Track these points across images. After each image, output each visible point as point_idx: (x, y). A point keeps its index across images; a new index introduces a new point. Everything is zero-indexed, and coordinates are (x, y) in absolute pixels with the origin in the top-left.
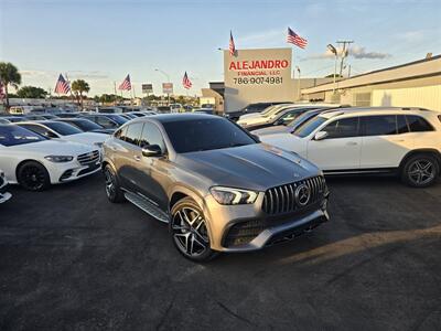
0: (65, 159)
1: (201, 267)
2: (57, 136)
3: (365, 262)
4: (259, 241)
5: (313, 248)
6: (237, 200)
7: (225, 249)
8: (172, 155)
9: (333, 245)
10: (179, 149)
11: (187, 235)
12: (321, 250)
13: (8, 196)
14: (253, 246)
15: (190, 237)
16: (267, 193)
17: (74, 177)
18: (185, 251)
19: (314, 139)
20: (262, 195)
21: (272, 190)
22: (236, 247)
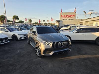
0: (21, 35)
1: (40, 58)
2: (21, 30)
3: (77, 61)
4: (51, 54)
5: (66, 57)
6: (47, 44)
7: (44, 55)
8: (37, 34)
9: (71, 57)
12: (68, 58)
13: (9, 41)
15: (38, 52)
18: (37, 55)
19: (74, 33)
21: (55, 42)
22: (46, 54)
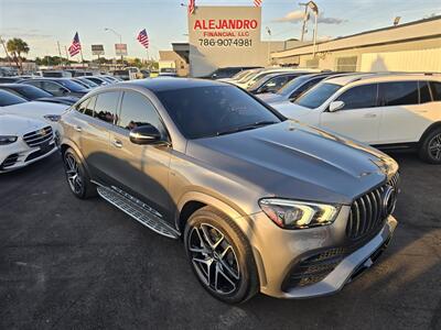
0: (6, 141)
7: (287, 295)
8: (177, 141)
10: (189, 134)
11: (209, 263)
14: (326, 286)
16: (353, 207)
17: (21, 163)
18: (209, 286)
19: (327, 110)
20: (345, 211)
21: (358, 200)
